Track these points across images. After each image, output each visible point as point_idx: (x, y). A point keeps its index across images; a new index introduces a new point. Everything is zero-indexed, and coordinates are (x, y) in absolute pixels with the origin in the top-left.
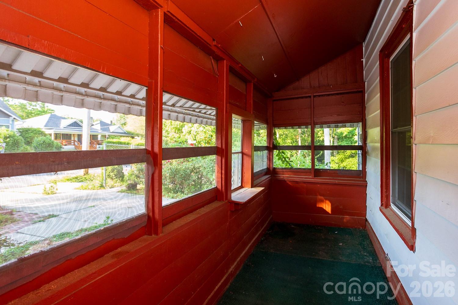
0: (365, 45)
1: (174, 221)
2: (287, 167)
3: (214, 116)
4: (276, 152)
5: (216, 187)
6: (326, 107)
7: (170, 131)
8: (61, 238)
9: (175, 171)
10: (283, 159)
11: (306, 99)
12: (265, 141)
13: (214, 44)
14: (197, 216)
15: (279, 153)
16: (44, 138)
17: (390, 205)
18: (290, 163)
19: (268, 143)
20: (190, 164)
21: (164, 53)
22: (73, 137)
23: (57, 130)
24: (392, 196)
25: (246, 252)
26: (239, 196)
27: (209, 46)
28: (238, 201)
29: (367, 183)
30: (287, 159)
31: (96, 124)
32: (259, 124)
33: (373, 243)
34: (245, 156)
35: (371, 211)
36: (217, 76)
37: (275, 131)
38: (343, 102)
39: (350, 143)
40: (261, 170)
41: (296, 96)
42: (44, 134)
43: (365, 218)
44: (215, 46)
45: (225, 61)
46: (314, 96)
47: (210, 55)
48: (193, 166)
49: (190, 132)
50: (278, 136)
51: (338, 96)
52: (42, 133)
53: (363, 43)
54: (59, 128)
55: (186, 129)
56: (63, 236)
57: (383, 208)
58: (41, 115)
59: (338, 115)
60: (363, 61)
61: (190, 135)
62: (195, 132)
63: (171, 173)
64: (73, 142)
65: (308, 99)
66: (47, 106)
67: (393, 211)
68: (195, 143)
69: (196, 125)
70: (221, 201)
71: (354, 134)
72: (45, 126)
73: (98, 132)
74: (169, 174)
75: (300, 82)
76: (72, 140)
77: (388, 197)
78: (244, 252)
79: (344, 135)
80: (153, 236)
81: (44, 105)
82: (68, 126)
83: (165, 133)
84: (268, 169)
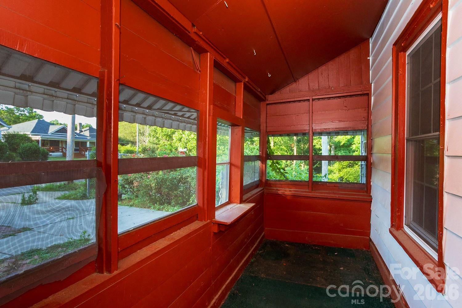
0: (372, 41)
1: (139, 250)
2: (281, 179)
3: (194, 119)
4: (269, 162)
5: (197, 204)
6: (326, 112)
7: (161, 138)
8: (29, 256)
9: (162, 181)
10: (278, 170)
11: (304, 103)
12: (257, 149)
13: (193, 31)
14: (169, 243)
15: (273, 163)
16: (29, 144)
17: (403, 227)
18: (285, 175)
19: (260, 151)
20: (178, 174)
21: (120, 33)
22: (61, 143)
23: (44, 136)
24: (405, 217)
25: (232, 278)
26: (224, 214)
27: (187, 32)
28: (222, 221)
29: (372, 199)
30: (282, 171)
31: (84, 131)
32: (251, 131)
33: (379, 268)
34: (233, 168)
35: (376, 230)
36: (198, 72)
37: (269, 139)
38: (346, 107)
39: (348, 152)
40: (251, 183)
41: (293, 100)
42: (30, 140)
43: (368, 238)
44: (195, 33)
45: (209, 54)
46: (313, 100)
47: (190, 46)
48: (181, 175)
49: (180, 140)
50: (272, 145)
51: (339, 100)
52: (29, 140)
53: (370, 39)
54: (47, 134)
55: (176, 136)
56: (32, 254)
57: (393, 229)
58: (28, 121)
59: (340, 121)
60: (369, 59)
61: (181, 143)
62: (185, 139)
63: (157, 183)
64: (60, 148)
65: (306, 103)
66: (35, 112)
67: (406, 235)
68: (186, 150)
69: (187, 132)
70: (202, 221)
71: (353, 143)
72: (32, 132)
73: (86, 138)
74: (154, 184)
75: (298, 84)
76: (60, 147)
77: (400, 217)
78: (230, 278)
79: (342, 144)
80: (105, 274)
81: (32, 110)
82: (55, 132)
83: (156, 140)
84: (260, 181)
